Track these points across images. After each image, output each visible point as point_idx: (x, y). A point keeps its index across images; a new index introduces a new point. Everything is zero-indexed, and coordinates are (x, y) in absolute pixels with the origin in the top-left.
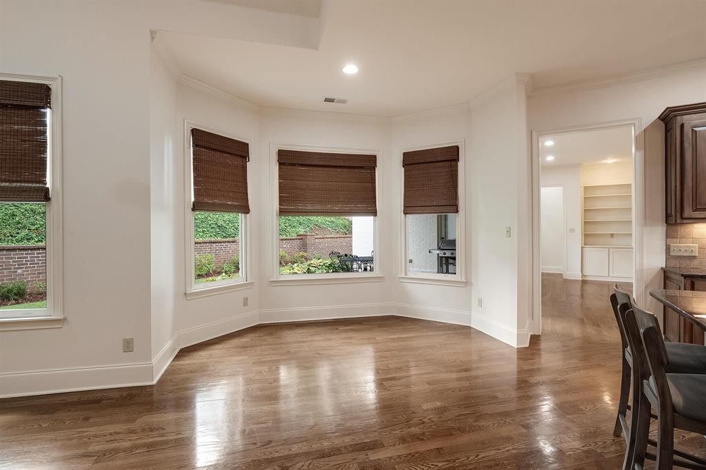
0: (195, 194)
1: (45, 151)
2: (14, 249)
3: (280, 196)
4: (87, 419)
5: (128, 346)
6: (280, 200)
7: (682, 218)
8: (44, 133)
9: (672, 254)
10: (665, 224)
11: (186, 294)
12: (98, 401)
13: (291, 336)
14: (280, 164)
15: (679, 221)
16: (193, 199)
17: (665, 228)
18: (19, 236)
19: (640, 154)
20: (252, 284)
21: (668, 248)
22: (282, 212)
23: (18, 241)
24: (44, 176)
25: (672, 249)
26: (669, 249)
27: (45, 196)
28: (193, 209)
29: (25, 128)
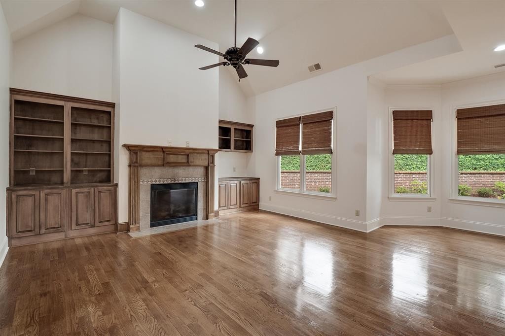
0: (394, 145)
1: (331, 136)
2: (325, 173)
3: (458, 141)
4: (341, 234)
5: (357, 214)
6: (458, 144)
8: (331, 129)
11: (388, 198)
12: (346, 231)
13: (458, 237)
14: (458, 119)
16: (393, 148)
18: (327, 167)
20: (435, 199)
22: (459, 152)
23: (327, 169)
24: (331, 144)
27: (331, 152)
28: (394, 154)
29: (326, 128)
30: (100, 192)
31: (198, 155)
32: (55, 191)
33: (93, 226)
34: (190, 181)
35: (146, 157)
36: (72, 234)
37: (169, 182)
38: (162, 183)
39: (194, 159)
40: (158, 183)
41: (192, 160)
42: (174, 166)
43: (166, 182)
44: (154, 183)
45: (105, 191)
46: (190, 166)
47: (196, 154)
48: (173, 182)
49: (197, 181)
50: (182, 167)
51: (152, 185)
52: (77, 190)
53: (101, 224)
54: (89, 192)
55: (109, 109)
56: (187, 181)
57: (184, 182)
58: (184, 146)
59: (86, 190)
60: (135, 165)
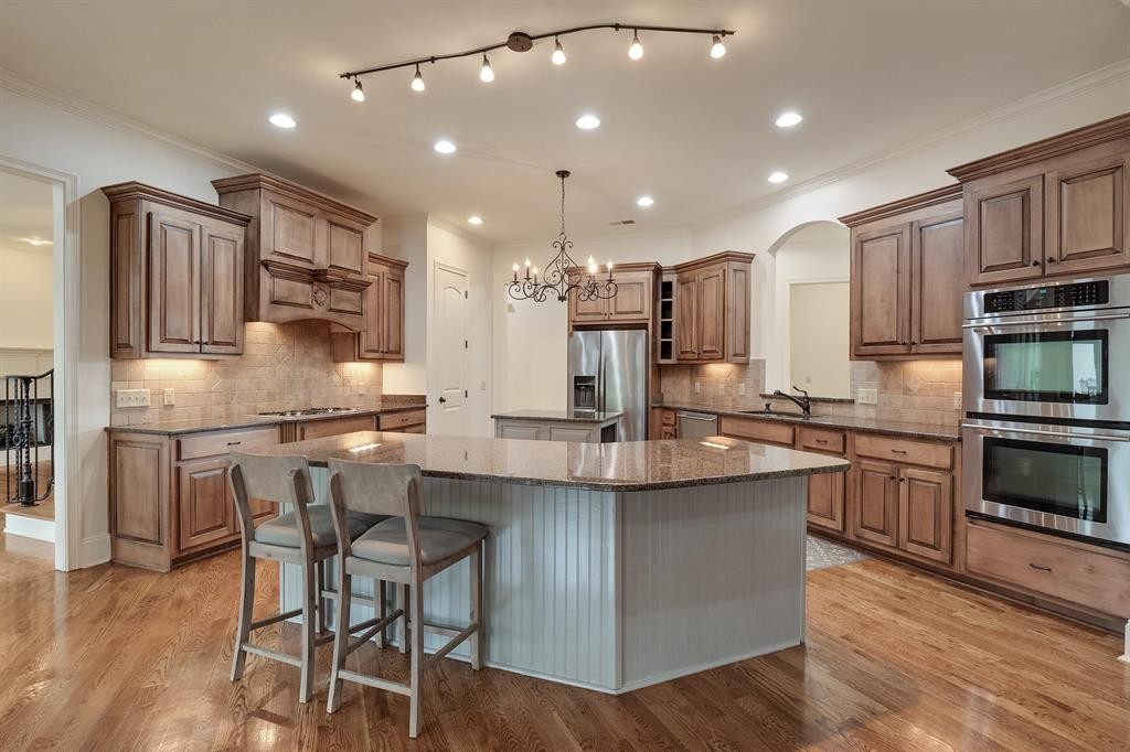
7: (148, 350)
9: (120, 405)
10: (109, 359)
15: (144, 353)
17: (109, 366)
19: (73, 239)
21: (113, 396)
25: (119, 399)
26: (116, 397)
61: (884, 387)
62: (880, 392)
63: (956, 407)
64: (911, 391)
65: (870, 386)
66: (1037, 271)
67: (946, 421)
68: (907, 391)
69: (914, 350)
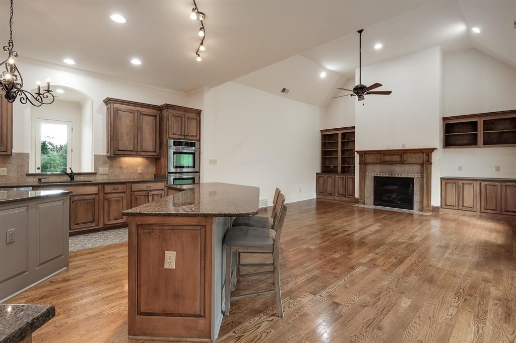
30: (348, 178)
31: (412, 154)
32: (330, 176)
33: (345, 197)
34: (406, 176)
35: (369, 159)
36: (336, 198)
37: (387, 176)
38: (381, 176)
39: (407, 158)
40: (378, 175)
41: (406, 159)
42: (391, 164)
43: (384, 176)
44: (376, 175)
45: (351, 178)
46: (403, 163)
47: (409, 154)
48: (390, 176)
49: (413, 177)
50: (398, 165)
51: (374, 177)
52: (339, 176)
53: (348, 196)
54: (343, 178)
55: (353, 131)
56: (403, 176)
57: (400, 176)
58: (401, 148)
59: (342, 176)
60: (363, 163)
61: (111, 167)
62: (110, 169)
63: (139, 172)
64: (122, 168)
65: (104, 167)
66: (183, 137)
67: (135, 177)
68: (121, 168)
69: (138, 153)
